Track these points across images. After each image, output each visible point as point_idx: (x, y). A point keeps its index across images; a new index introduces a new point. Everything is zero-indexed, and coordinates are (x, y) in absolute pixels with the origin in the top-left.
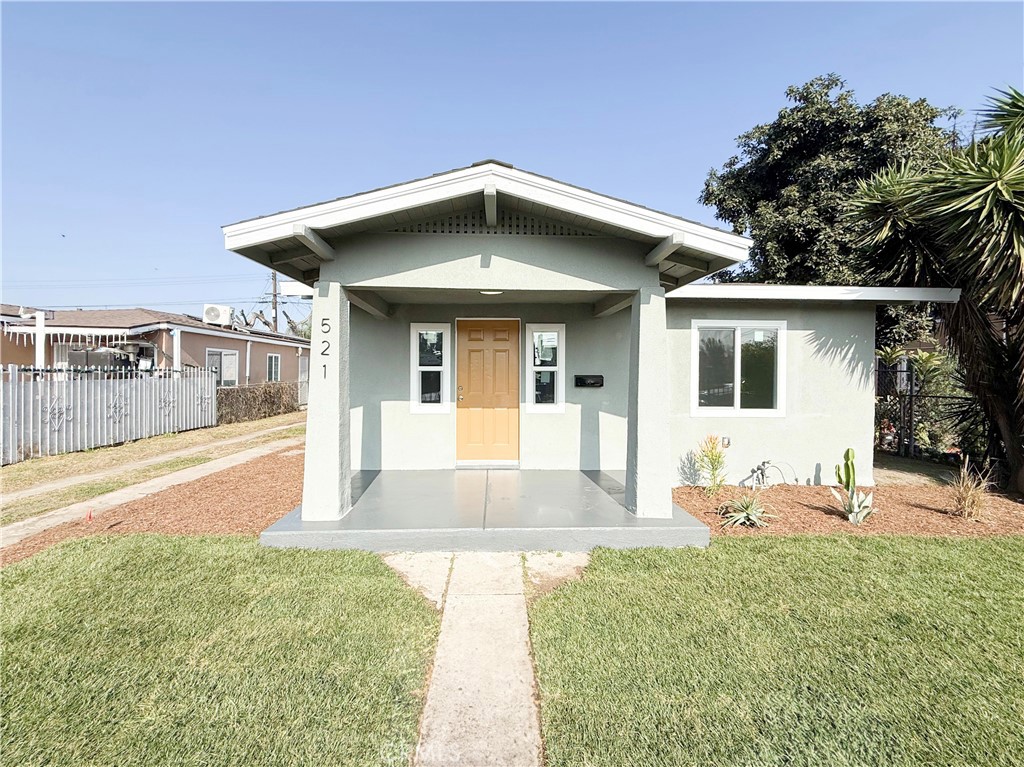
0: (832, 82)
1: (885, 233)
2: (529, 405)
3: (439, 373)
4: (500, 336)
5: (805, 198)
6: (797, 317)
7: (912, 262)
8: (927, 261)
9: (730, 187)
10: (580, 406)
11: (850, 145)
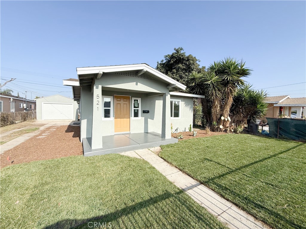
0: (182, 49)
1: (194, 84)
2: (133, 118)
3: (109, 109)
4: (125, 100)
5: (177, 72)
6: (183, 99)
7: (197, 90)
8: (199, 90)
9: (162, 67)
10: (144, 118)
11: (185, 63)
